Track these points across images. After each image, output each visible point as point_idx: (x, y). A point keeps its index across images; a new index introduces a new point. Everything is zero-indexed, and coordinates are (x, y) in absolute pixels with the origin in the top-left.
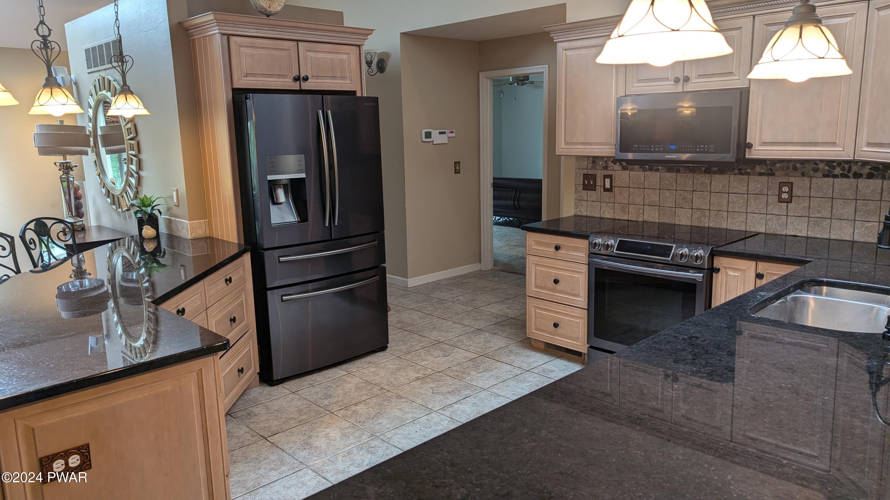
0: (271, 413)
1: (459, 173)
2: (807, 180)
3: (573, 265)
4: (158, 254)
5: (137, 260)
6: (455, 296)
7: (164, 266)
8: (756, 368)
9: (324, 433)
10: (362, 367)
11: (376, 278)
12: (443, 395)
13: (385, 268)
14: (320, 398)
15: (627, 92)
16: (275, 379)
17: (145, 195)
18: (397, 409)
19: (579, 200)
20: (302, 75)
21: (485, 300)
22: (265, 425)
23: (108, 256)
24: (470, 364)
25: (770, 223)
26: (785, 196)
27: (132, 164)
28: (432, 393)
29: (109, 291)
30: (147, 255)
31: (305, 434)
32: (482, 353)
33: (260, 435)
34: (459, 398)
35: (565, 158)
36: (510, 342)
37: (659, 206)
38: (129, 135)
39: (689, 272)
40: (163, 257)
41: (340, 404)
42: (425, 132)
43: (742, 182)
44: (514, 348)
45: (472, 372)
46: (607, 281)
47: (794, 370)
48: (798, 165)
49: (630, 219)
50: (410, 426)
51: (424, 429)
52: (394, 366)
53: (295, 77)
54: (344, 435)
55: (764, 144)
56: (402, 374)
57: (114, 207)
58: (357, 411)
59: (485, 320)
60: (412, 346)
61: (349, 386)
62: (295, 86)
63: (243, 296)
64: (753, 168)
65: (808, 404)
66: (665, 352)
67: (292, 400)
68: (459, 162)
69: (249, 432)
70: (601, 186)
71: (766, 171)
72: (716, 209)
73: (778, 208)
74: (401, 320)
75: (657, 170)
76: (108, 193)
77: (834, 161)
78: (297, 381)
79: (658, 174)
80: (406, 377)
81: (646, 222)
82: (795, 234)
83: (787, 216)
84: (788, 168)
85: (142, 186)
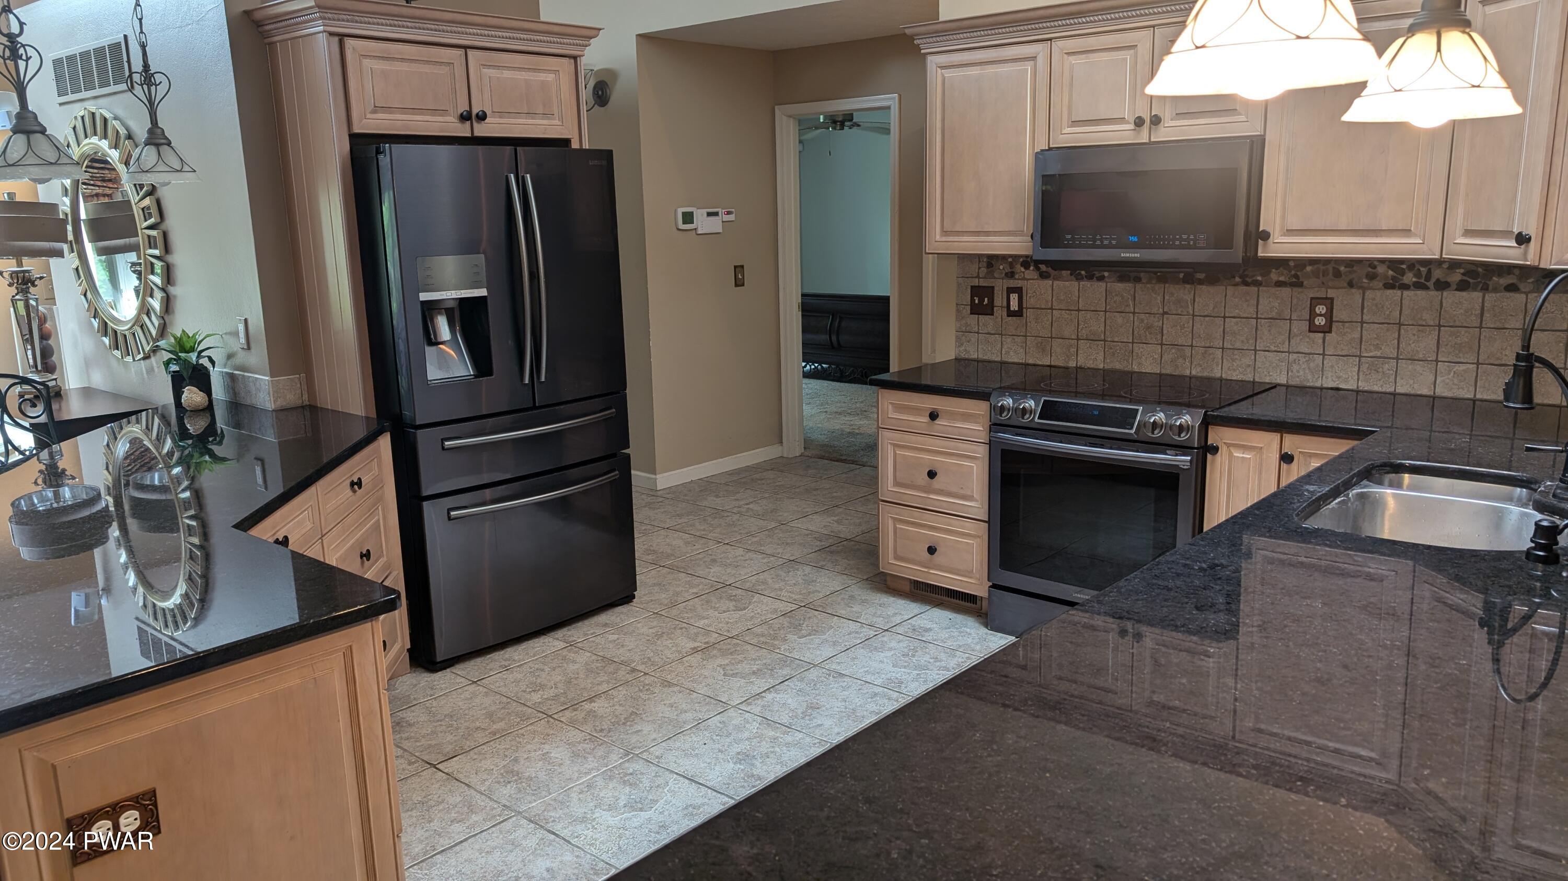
0: (438, 721)
1: (743, 285)
2: (1357, 295)
3: (961, 445)
4: (211, 439)
5: (165, 451)
6: (742, 503)
7: (224, 460)
8: (1335, 615)
9: (540, 752)
10: (592, 634)
11: (612, 474)
12: (743, 678)
13: (628, 456)
14: (524, 691)
15: (1051, 143)
16: (439, 659)
17: (183, 331)
18: (665, 705)
19: (963, 333)
20: (475, 111)
21: (796, 508)
22: (429, 742)
23: (105, 443)
24: (785, 623)
25: (1295, 367)
26: (1320, 321)
27: (153, 273)
28: (724, 675)
29: (110, 509)
30: (190, 442)
31: (506, 756)
32: (803, 601)
33: (423, 760)
34: (772, 682)
35: (938, 258)
36: (850, 582)
37: (1105, 341)
38: (146, 220)
39: (1166, 454)
40: (220, 443)
41: (562, 699)
42: (683, 213)
43: (1248, 298)
44: (858, 591)
45: (789, 636)
46: (1022, 472)
47: (1398, 616)
48: (1342, 268)
49: (1053, 364)
50: (692, 735)
51: (719, 738)
52: (650, 630)
53: (462, 114)
54: (575, 755)
55: (1290, 232)
56: (665, 643)
57: (117, 353)
58: (595, 711)
59: (800, 544)
60: (677, 594)
61: (572, 667)
62: (463, 131)
63: (380, 513)
64: (1266, 274)
65: (1437, 673)
66: (1177, 592)
67: (474, 695)
68: (742, 267)
69: (402, 757)
70: (1002, 307)
71: (1287, 279)
72: (1203, 344)
73: (1307, 342)
74: (652, 548)
75: (1101, 279)
76: (104, 329)
77: (1402, 261)
78: (478, 662)
79: (1102, 285)
80: (674, 649)
81: (1081, 368)
82: (1337, 386)
83: (1324, 355)
84: (1325, 273)
85: (173, 312)
